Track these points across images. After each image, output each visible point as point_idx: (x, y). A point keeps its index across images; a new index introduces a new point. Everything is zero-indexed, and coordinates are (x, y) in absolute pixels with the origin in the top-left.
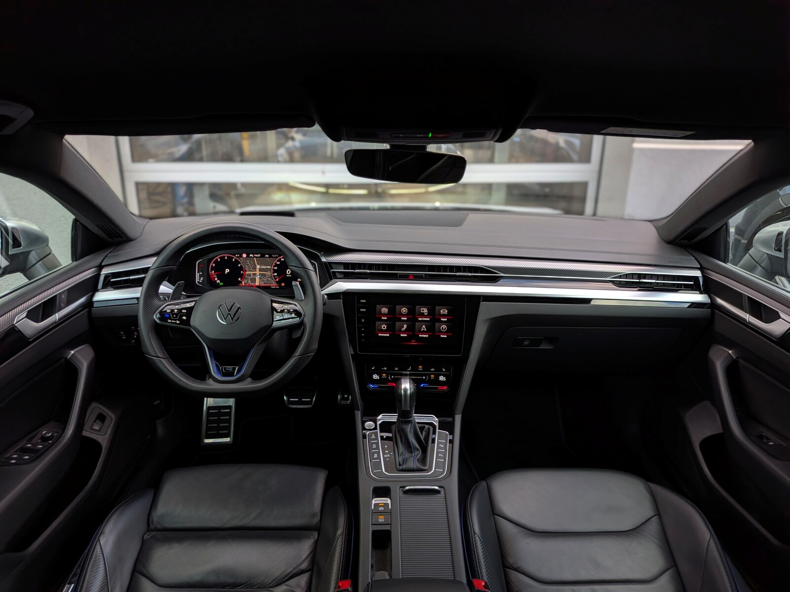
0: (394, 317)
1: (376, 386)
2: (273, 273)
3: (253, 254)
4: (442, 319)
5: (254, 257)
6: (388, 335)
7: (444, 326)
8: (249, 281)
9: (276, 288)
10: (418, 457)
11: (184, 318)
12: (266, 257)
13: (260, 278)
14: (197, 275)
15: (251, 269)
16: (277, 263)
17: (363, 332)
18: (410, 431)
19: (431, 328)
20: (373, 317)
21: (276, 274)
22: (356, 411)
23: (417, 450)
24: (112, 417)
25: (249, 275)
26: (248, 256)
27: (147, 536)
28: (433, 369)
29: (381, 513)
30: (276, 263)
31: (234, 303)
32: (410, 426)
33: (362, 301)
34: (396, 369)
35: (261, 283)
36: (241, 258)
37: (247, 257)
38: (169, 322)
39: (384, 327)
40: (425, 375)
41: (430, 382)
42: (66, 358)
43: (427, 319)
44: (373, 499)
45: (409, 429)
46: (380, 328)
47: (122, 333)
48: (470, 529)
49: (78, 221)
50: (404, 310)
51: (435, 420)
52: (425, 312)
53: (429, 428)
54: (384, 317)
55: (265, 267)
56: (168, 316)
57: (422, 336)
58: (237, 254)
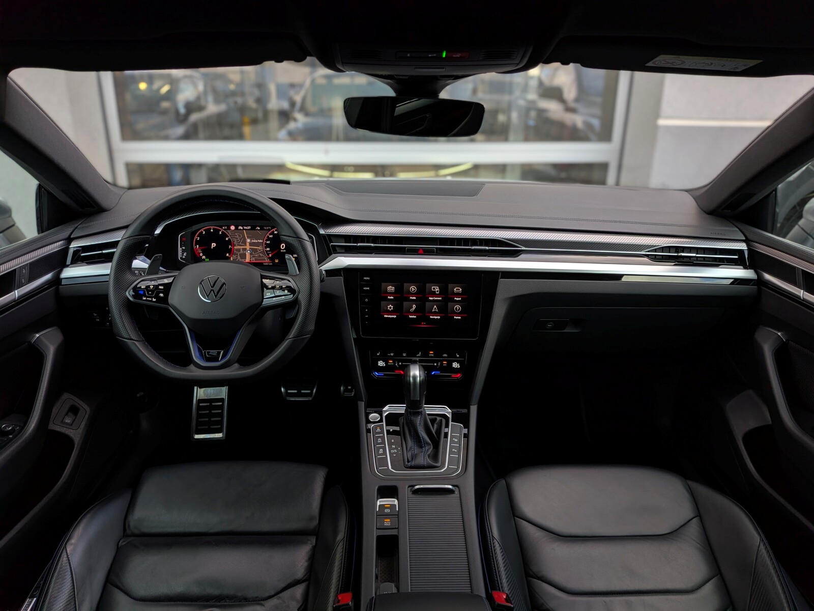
0: (401, 297)
1: (382, 374)
2: (266, 248)
3: (242, 226)
4: (455, 298)
5: (243, 229)
6: (395, 317)
7: (458, 307)
8: (239, 257)
9: (269, 265)
10: (429, 453)
11: (162, 295)
12: (257, 229)
13: (251, 254)
14: (180, 250)
15: (240, 244)
16: (270, 236)
17: (367, 313)
18: (420, 424)
19: (443, 308)
20: (378, 296)
21: (268, 249)
22: (359, 402)
23: (428, 444)
24: (85, 410)
25: (239, 250)
26: (237, 228)
27: (124, 542)
28: (445, 355)
29: (387, 515)
30: (268, 236)
31: (218, 278)
32: (419, 417)
33: (365, 278)
34: (404, 355)
35: (252, 259)
36: (228, 231)
37: (235, 229)
38: (144, 300)
39: (390, 307)
40: (437, 362)
41: (442, 369)
42: (30, 342)
43: (439, 298)
44: (377, 500)
45: (418, 421)
46: (385, 308)
47: (95, 315)
48: (488, 533)
49: (43, 187)
50: (413, 288)
51: (447, 411)
52: (437, 290)
53: (441, 420)
54: (390, 296)
55: (257, 241)
56: (142, 292)
57: (433, 317)
58: (224, 226)
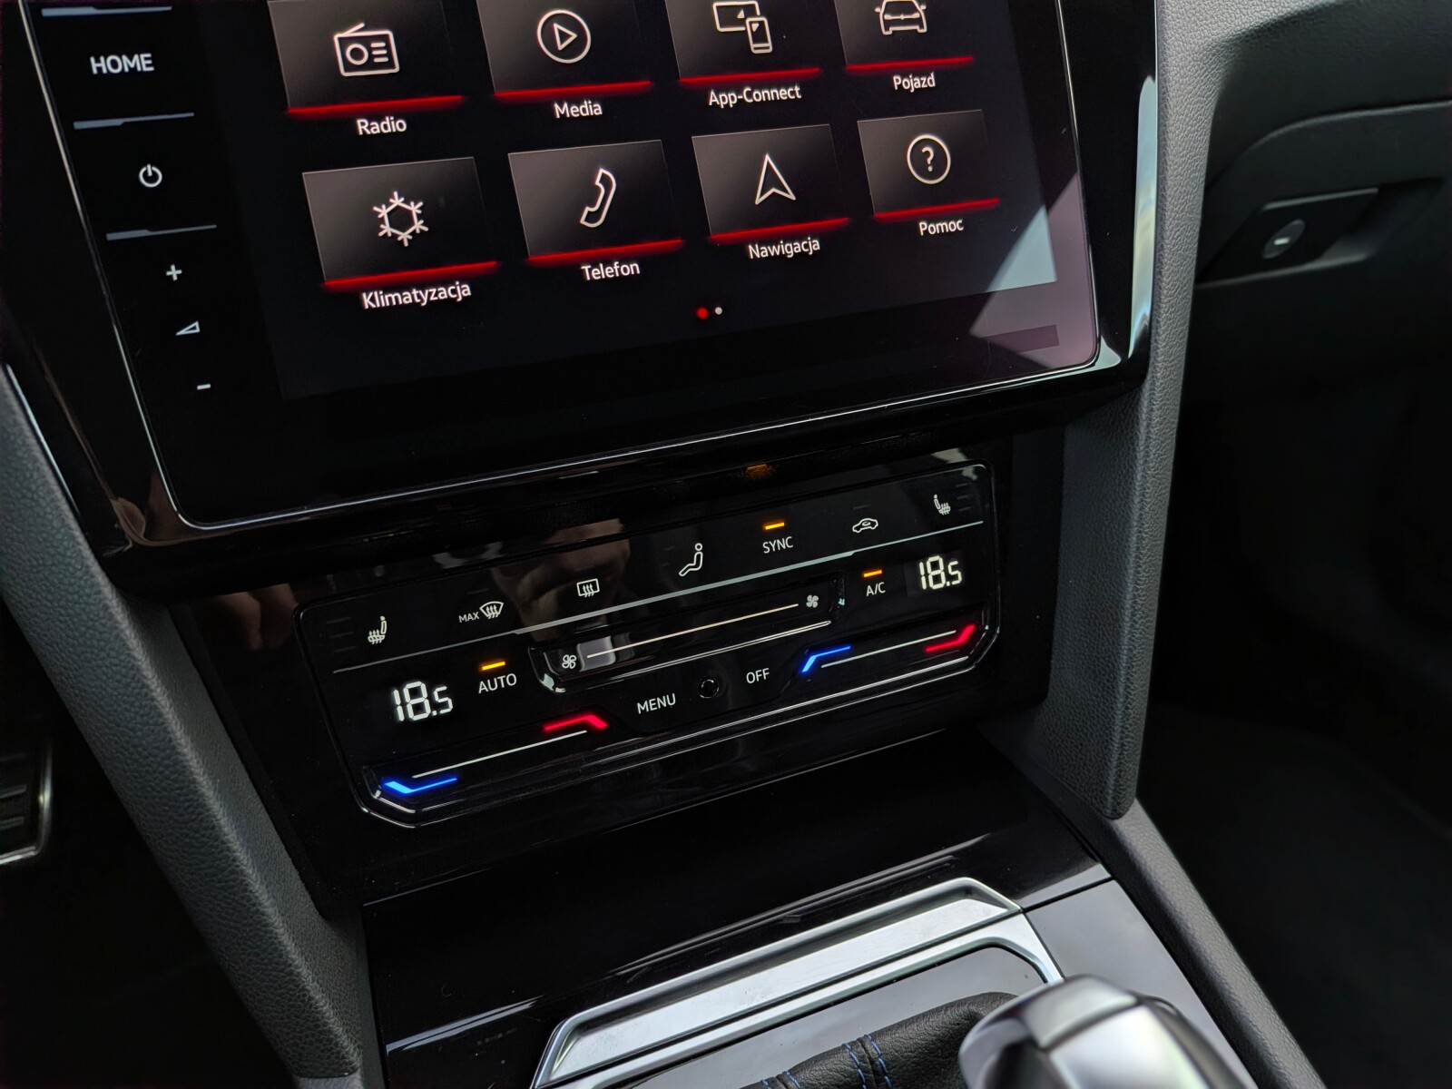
1: (440, 776)
4: (897, 80)
6: (461, 292)
17: (181, 303)
19: (829, 170)
20: (263, 126)
28: (867, 524)
40: (819, 582)
43: (783, 94)
46: (355, 230)
52: (752, 24)
54: (374, 115)
57: (775, 251)
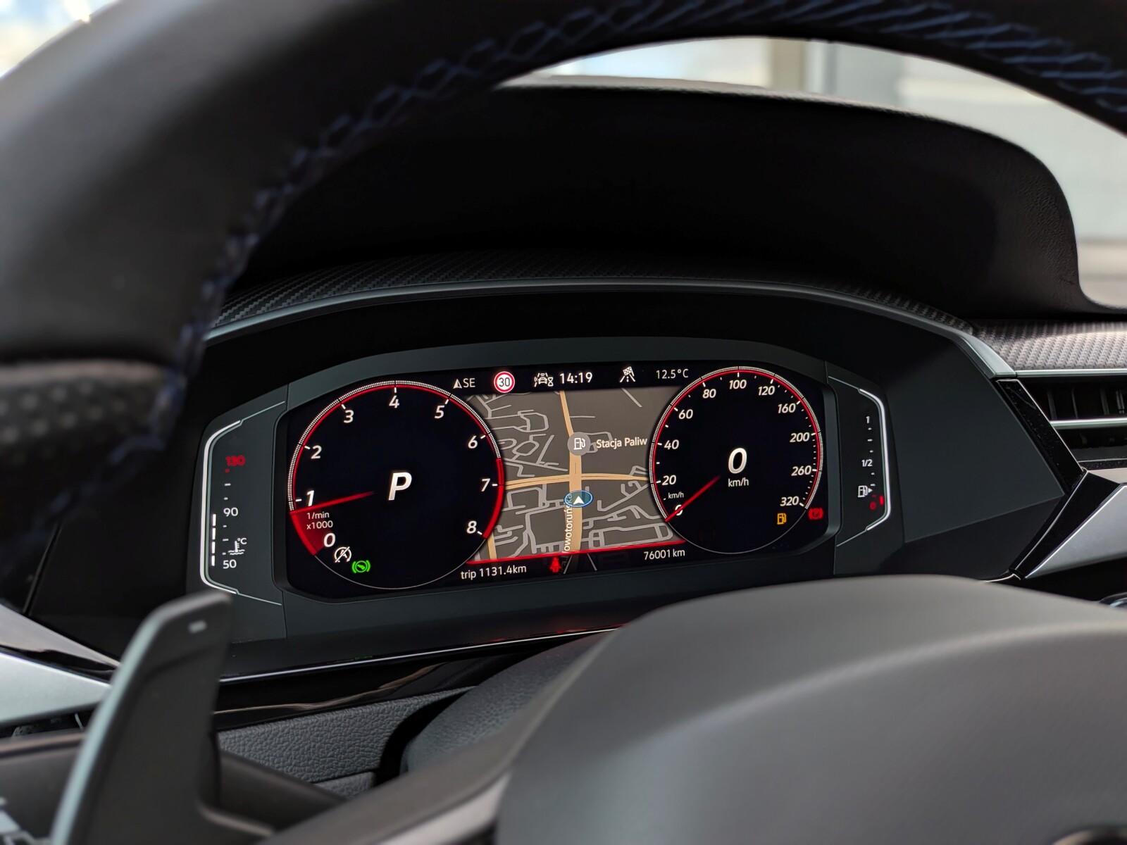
2: (660, 473)
3: (553, 370)
5: (558, 386)
8: (528, 532)
9: (670, 561)
12: (624, 383)
13: (588, 511)
14: (207, 522)
15: (539, 463)
16: (683, 415)
21: (670, 480)
25: (529, 498)
26: (525, 384)
30: (674, 415)
35: (591, 539)
36: (483, 401)
37: (516, 390)
55: (619, 444)
58: (460, 374)
